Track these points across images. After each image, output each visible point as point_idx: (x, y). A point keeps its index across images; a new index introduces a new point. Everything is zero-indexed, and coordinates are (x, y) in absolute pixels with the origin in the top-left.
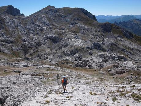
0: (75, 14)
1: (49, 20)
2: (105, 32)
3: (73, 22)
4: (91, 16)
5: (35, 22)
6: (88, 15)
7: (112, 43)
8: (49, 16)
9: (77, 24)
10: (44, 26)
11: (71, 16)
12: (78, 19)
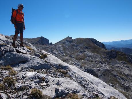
0: (86, 43)
1: (65, 48)
2: (110, 59)
3: (82, 50)
4: (100, 44)
5: (53, 50)
6: (97, 44)
7: (106, 69)
8: (65, 45)
9: (85, 52)
10: (59, 54)
11: (81, 45)
12: (86, 48)
